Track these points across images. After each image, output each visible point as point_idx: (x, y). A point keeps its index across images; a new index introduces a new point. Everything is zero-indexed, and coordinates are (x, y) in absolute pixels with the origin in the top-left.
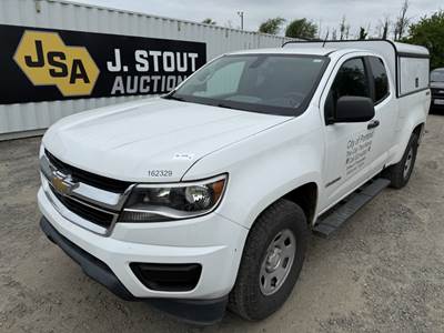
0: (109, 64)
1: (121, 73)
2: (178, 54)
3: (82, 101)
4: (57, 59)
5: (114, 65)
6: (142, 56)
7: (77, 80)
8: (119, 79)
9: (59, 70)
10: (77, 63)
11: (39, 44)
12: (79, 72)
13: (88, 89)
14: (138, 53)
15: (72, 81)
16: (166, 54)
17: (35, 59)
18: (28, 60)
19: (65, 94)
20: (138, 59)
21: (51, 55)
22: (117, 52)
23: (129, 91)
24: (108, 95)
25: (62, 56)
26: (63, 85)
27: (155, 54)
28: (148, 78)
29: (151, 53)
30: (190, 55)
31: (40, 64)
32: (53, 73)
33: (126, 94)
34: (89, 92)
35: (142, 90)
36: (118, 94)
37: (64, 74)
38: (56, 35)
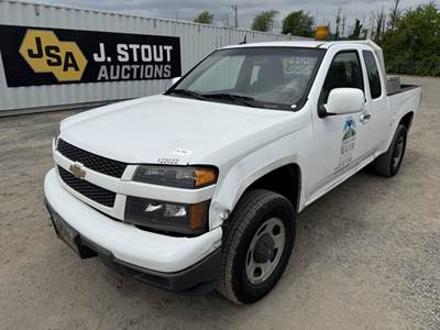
0: (95, 55)
1: (105, 63)
2: (155, 47)
3: (73, 85)
4: (52, 52)
5: (99, 56)
6: (123, 49)
7: (69, 69)
8: (104, 68)
9: (54, 60)
10: (69, 54)
11: (38, 40)
12: (70, 62)
13: (78, 76)
14: (119, 46)
15: (65, 69)
16: (144, 47)
17: (35, 52)
18: (30, 52)
19: (60, 79)
20: (119, 51)
21: (48, 48)
22: (102, 45)
23: (112, 77)
24: (95, 81)
25: (57, 49)
26: (58, 72)
27: (135, 47)
28: (128, 67)
29: (131, 46)
30: (165, 47)
31: (40, 55)
32: (49, 63)
33: (110, 80)
34: (79, 78)
35: (123, 77)
36: (103, 80)
37: (59, 63)
38: (52, 32)
